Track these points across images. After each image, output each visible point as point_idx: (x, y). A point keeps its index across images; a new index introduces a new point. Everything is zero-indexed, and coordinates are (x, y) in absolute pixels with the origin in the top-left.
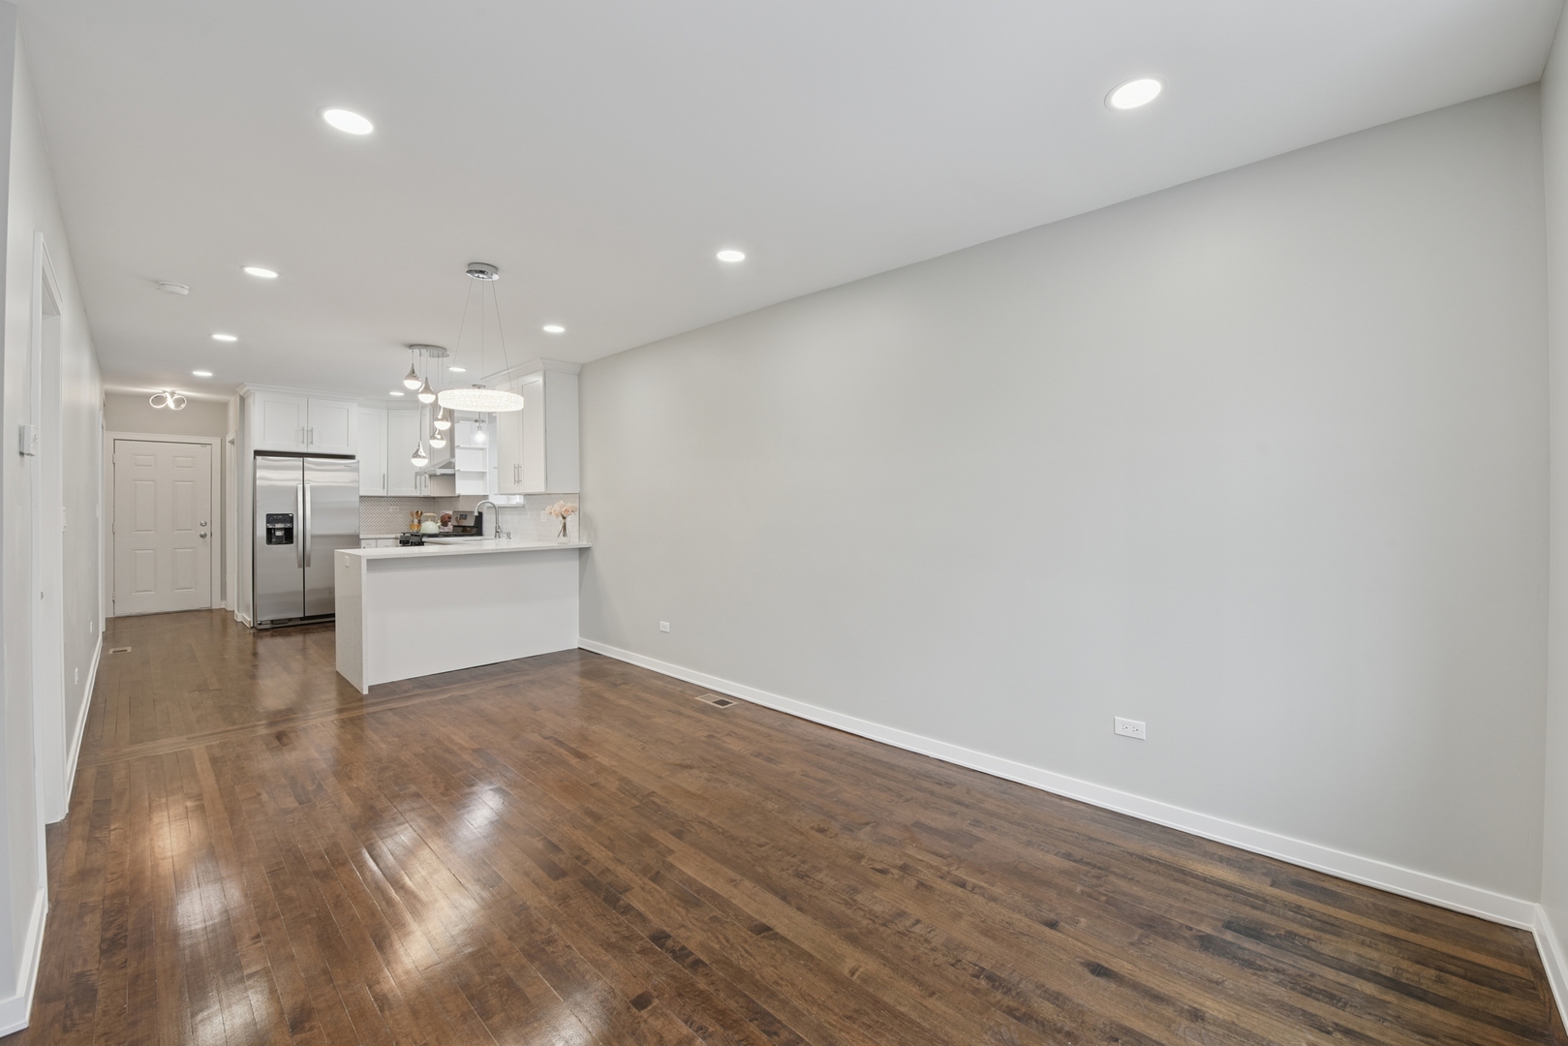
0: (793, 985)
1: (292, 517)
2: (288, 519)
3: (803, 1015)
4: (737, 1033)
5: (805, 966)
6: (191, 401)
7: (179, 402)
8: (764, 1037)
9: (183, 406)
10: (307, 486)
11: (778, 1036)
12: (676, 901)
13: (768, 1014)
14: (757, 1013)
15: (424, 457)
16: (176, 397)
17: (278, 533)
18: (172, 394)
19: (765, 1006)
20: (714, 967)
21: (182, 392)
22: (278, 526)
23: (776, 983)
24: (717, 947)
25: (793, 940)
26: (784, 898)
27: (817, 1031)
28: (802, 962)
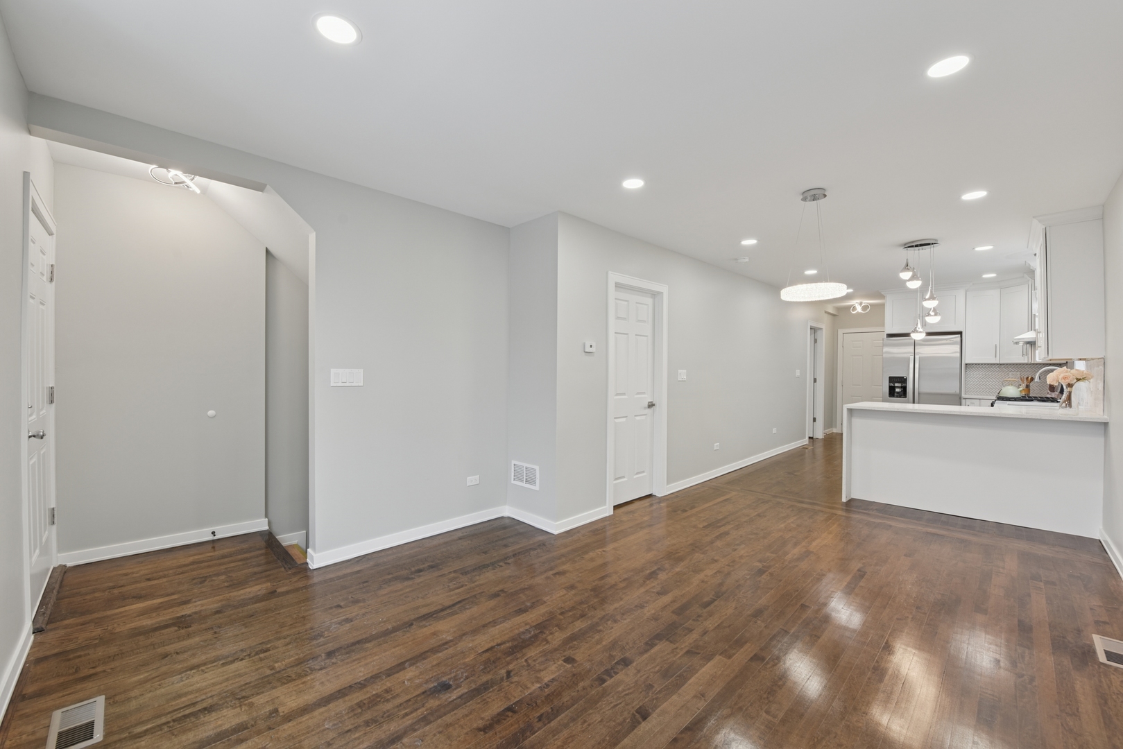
0: (583, 731)
1: (906, 379)
2: (903, 380)
3: (554, 736)
4: (542, 701)
5: (604, 740)
6: (872, 305)
7: (865, 308)
8: (538, 715)
9: (868, 310)
10: (917, 357)
11: (538, 722)
12: (666, 666)
13: (557, 717)
14: (558, 711)
15: (920, 332)
16: (863, 305)
17: (897, 390)
18: (861, 304)
19: (563, 715)
20: (600, 689)
21: (866, 302)
22: (896, 385)
23: (585, 721)
24: (620, 689)
25: (632, 733)
26: (687, 729)
27: (539, 743)
28: (608, 738)
